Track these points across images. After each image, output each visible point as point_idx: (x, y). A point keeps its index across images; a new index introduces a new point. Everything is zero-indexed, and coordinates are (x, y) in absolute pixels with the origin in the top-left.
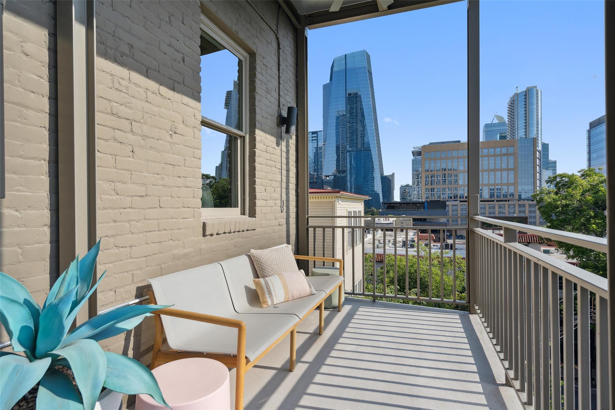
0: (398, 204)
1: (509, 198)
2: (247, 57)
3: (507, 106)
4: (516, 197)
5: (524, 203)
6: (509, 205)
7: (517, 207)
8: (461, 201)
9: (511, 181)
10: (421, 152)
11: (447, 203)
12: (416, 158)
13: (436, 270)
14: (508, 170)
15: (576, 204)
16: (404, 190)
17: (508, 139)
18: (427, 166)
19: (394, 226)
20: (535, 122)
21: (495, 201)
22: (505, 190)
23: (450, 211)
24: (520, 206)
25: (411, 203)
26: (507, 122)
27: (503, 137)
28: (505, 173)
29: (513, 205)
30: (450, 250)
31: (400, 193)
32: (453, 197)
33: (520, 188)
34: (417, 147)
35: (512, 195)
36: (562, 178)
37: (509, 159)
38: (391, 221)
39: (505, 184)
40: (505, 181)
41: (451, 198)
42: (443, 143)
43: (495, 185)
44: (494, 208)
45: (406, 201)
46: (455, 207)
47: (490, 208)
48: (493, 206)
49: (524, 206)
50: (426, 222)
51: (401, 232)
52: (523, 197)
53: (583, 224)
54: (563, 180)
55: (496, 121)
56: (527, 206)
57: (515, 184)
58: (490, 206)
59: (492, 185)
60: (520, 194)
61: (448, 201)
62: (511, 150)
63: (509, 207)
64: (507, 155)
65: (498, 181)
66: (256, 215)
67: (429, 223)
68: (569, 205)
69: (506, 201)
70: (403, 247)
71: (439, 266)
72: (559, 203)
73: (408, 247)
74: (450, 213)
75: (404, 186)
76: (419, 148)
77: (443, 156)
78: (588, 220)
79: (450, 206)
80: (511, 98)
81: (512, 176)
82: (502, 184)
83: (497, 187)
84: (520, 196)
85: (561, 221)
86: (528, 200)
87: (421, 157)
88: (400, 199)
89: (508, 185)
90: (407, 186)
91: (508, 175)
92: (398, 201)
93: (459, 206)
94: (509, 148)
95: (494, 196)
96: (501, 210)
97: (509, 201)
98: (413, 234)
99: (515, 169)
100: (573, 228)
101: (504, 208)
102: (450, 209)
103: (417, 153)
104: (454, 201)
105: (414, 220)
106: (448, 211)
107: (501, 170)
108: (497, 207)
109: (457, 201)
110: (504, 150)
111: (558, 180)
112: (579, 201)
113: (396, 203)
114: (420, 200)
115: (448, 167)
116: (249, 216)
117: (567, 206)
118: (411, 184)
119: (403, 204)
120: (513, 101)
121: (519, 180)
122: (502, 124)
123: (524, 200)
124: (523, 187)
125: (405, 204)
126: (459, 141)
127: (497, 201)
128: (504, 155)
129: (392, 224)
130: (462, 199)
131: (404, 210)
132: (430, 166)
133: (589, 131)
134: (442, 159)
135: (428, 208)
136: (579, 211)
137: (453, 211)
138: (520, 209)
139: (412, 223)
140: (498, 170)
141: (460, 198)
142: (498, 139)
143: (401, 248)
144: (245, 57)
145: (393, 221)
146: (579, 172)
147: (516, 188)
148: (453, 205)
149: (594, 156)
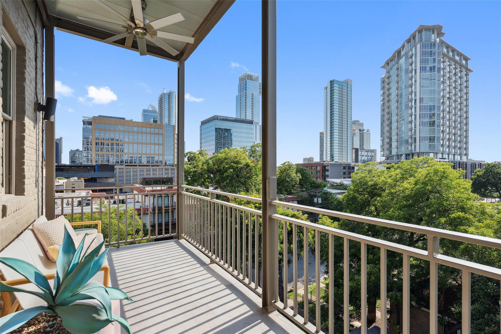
0: (68, 166)
1: (159, 164)
2: (15, 48)
3: (158, 100)
4: (164, 163)
5: (168, 167)
6: (159, 169)
7: (164, 170)
8: (126, 166)
9: (161, 152)
10: (92, 122)
11: (115, 167)
12: (86, 127)
13: (115, 221)
14: (159, 144)
15: (199, 171)
16: (73, 154)
17: (158, 123)
18: (97, 135)
19: (65, 188)
20: (174, 115)
21: (150, 166)
22: (156, 158)
23: (117, 173)
24: (166, 169)
25: (82, 167)
26: (158, 111)
27: (155, 121)
28: (157, 147)
29: (162, 169)
30: (121, 204)
31: (70, 156)
32: (120, 162)
33: (166, 158)
34: (87, 117)
35: (161, 162)
36: (190, 154)
37: (160, 137)
38: (61, 183)
39: (157, 155)
40: (157, 152)
41: (118, 162)
42: (111, 117)
43: (150, 154)
44: (150, 171)
45: (75, 164)
46: (121, 170)
47: (147, 171)
48: (149, 169)
49: (168, 169)
50: (97, 183)
51: (73, 193)
52: (167, 164)
53: (203, 182)
54: (191, 155)
55: (150, 109)
56: (170, 170)
57: (163, 155)
58: (147, 169)
59: (148, 154)
60: (166, 161)
61: (116, 165)
62: (161, 131)
63: (159, 171)
64: (158, 134)
65: (152, 152)
66: (25, 193)
67: (99, 183)
68: (197, 171)
69: (157, 166)
70: (78, 206)
71: (116, 217)
72: (192, 170)
73: (84, 205)
74: (117, 175)
75: (74, 151)
76: (89, 118)
77: (112, 129)
78: (205, 180)
79: (117, 169)
80: (161, 96)
81: (161, 149)
82: (155, 154)
83: (152, 156)
84: (166, 163)
85: (193, 181)
86: (170, 166)
87: (92, 126)
88: (70, 162)
89: (159, 155)
90: (77, 150)
91: (159, 148)
92: (67, 164)
93: (125, 169)
94: (160, 130)
95: (149, 162)
96: (154, 172)
97: (159, 166)
98: (86, 194)
99: (163, 144)
100: (198, 184)
101: (156, 171)
102: (117, 171)
103: (87, 123)
104: (121, 165)
105: (86, 181)
106: (116, 173)
107: (155, 144)
108: (151, 170)
109: (123, 165)
110: (156, 131)
111: (189, 155)
112: (201, 169)
113: (65, 166)
114: (90, 163)
115: (116, 138)
116: (16, 195)
117: (195, 171)
118: (81, 149)
119: (74, 167)
120: (162, 98)
121: (165, 152)
122: (155, 112)
123: (168, 165)
124: (168, 157)
125: (76, 167)
126: (124, 119)
127: (152, 166)
128: (156, 134)
129: (63, 186)
130: (127, 164)
131: (74, 172)
132: (100, 135)
133: (201, 126)
134: (111, 131)
135: (98, 171)
136: (201, 175)
137: (119, 173)
138: (166, 172)
139: (84, 184)
140: (152, 144)
141: (126, 163)
142: (152, 122)
143: (77, 208)
144: (13, 47)
145: (64, 183)
146: (198, 151)
147: (163, 158)
148: (120, 168)
149: (203, 141)
